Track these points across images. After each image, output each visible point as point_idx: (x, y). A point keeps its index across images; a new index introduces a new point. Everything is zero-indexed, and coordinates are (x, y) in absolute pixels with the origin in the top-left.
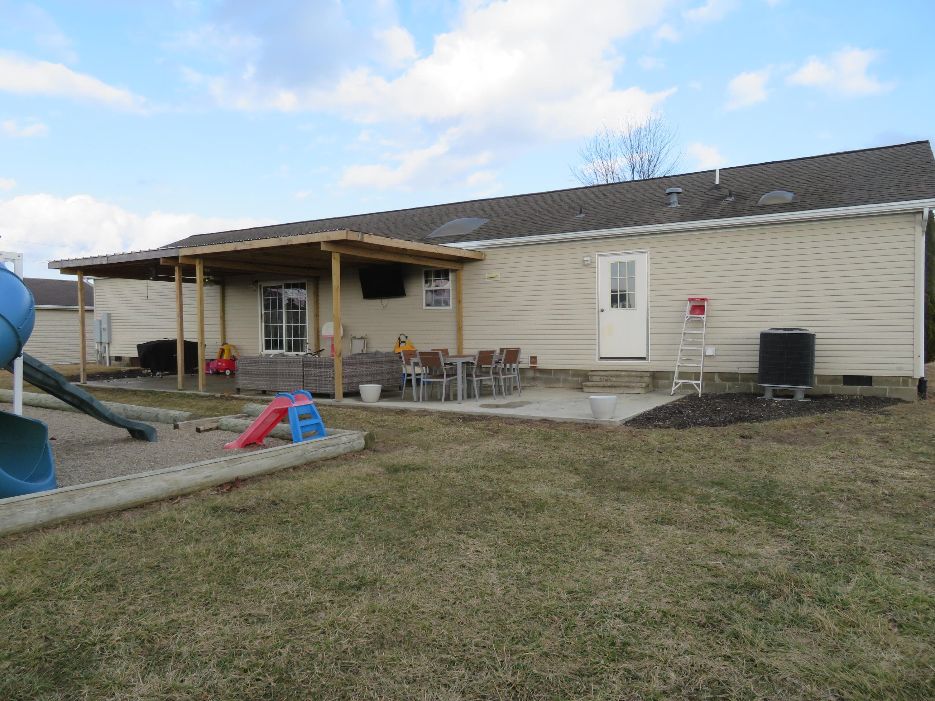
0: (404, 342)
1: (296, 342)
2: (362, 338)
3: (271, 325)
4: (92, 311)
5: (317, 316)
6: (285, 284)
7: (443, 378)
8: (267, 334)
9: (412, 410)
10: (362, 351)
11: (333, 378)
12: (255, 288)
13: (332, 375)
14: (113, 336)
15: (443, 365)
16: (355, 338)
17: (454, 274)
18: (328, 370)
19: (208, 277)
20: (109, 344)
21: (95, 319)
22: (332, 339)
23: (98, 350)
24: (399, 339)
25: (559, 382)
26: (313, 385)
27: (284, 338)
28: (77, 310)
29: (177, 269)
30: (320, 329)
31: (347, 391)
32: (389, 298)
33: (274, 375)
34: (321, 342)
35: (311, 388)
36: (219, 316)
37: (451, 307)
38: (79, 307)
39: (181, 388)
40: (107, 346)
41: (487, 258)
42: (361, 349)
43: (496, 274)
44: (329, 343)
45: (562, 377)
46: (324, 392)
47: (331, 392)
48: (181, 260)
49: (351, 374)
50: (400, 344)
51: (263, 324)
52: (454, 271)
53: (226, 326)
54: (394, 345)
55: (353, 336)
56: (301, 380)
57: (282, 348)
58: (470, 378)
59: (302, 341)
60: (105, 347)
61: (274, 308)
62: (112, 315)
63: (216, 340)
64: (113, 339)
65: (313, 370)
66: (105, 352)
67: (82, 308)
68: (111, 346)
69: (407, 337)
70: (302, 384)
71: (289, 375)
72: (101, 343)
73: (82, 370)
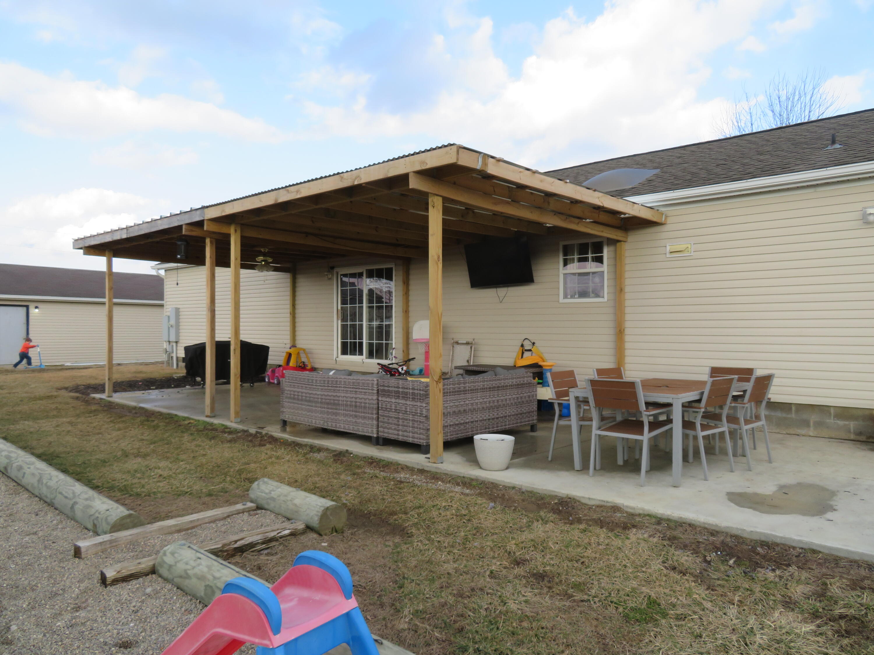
0: (530, 350)
1: (379, 346)
2: (467, 343)
3: (349, 323)
4: (162, 306)
5: (406, 312)
6: (366, 270)
7: (642, 434)
8: (344, 336)
9: (583, 501)
10: (468, 361)
11: (427, 418)
12: (330, 276)
13: (424, 412)
14: (181, 334)
15: (643, 407)
16: (457, 343)
17: (612, 248)
18: (419, 404)
19: (265, 258)
20: (177, 342)
21: (165, 314)
22: (427, 344)
23: (166, 349)
24: (522, 346)
25: (808, 426)
26: (393, 427)
27: (365, 341)
28: (103, 304)
29: (208, 241)
30: (410, 331)
31: (449, 438)
32: (508, 286)
33: (334, 404)
34: (411, 346)
35: (390, 431)
36: (288, 311)
37: (606, 299)
38: (106, 300)
39: (209, 414)
40: (174, 344)
41: (669, 220)
42: (467, 358)
43: (685, 246)
44: (422, 350)
45: (814, 418)
46: (410, 440)
47: (423, 442)
48: (208, 225)
49: (456, 410)
50: (523, 353)
51: (340, 322)
52: (612, 242)
53: (297, 324)
54: (514, 355)
55: (455, 340)
56: (375, 416)
57: (361, 353)
58: (691, 433)
59: (387, 344)
60: (173, 346)
61: (353, 301)
62: (181, 310)
63: (286, 341)
64: (181, 338)
65: (393, 400)
66: (173, 352)
67: (110, 300)
68: (179, 345)
69: (534, 343)
70: (375, 422)
71: (356, 406)
72: (169, 342)
73: (107, 379)
